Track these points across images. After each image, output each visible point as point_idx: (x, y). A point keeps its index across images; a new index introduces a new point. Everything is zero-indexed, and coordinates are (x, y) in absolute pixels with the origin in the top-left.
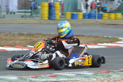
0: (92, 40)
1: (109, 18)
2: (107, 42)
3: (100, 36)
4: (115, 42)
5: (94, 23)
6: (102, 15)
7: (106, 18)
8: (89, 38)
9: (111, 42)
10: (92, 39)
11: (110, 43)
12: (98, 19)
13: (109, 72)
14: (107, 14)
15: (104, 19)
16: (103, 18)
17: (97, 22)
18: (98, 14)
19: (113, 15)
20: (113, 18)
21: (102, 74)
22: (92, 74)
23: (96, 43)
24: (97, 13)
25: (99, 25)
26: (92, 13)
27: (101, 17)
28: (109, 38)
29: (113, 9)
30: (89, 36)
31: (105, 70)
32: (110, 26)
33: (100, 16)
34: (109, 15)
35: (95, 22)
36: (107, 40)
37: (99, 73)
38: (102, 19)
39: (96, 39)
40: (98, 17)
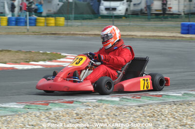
0: (22, 58)
1: (47, 25)
2: (44, 60)
3: (33, 51)
4: (56, 59)
5: (24, 32)
6: (36, 20)
7: (42, 24)
8: (17, 54)
9: (50, 60)
10: (22, 56)
11: (48, 61)
12: (30, 25)
13: (47, 104)
14: (44, 18)
15: (39, 26)
16: (38, 24)
17: (28, 30)
18: (30, 19)
19: (52, 21)
20: (53, 25)
21: (37, 107)
22: (22, 107)
23: (27, 62)
24: (28, 17)
25: (32, 34)
26: (22, 17)
27: (34, 23)
28: (47, 54)
29: (52, 12)
30: (17, 52)
31: (42, 101)
32: (48, 36)
33: (32, 21)
34: (46, 20)
36: (44, 57)
37: (33, 105)
38: (35, 25)
39: (28, 55)
40: (30, 23)
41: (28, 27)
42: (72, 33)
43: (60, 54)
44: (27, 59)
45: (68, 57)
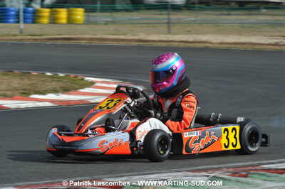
0: (16, 86)
1: (53, 21)
2: (55, 91)
4: (76, 89)
5: (15, 35)
6: (34, 12)
7: (46, 21)
8: (6, 78)
9: (66, 90)
11: (63, 93)
12: (25, 22)
15: (40, 23)
16: (38, 20)
17: (21, 32)
18: (25, 12)
19: (62, 14)
20: (64, 21)
23: (25, 94)
27: (31, 18)
28: (60, 79)
33: (29, 16)
34: (51, 12)
35: (17, 32)
36: (54, 85)
38: (34, 23)
39: (26, 81)
40: (24, 19)
41: (22, 25)
42: (98, 36)
43: (83, 79)
44: (25, 89)
45: (97, 84)
